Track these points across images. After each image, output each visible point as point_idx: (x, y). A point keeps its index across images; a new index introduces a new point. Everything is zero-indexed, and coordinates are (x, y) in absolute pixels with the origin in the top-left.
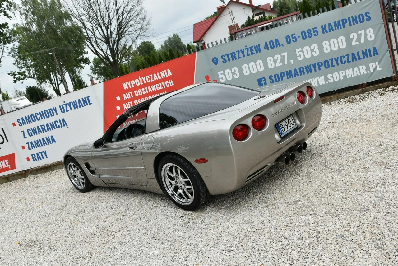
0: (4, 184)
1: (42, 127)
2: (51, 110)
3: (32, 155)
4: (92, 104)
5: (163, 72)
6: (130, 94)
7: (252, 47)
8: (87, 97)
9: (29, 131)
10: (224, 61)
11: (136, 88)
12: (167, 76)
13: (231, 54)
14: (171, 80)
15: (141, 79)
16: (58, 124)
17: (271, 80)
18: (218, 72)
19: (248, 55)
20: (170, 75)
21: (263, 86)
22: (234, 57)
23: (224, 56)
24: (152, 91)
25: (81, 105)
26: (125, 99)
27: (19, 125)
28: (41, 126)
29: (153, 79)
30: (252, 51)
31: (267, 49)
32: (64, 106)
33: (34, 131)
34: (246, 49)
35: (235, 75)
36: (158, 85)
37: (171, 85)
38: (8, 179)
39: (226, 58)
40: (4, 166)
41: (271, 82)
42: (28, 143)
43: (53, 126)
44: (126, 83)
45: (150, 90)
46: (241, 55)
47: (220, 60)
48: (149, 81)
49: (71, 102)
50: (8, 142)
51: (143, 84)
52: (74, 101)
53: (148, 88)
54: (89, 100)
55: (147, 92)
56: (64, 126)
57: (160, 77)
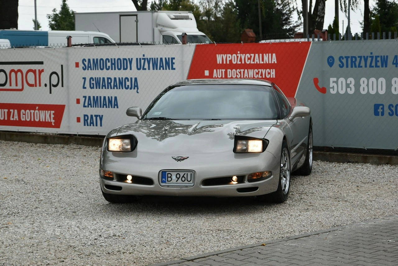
0: (38, 145)
1: (108, 81)
2: (125, 61)
3: (85, 116)
4: (174, 69)
5: (267, 54)
6: (222, 72)
7: (378, 57)
8: (171, 58)
9: (92, 80)
10: (341, 65)
11: (231, 66)
12: (270, 62)
13: (352, 57)
14: (274, 70)
15: (239, 55)
16: (128, 83)
17: (390, 111)
18: (331, 78)
19: (371, 66)
20: (274, 62)
21: (379, 115)
22: (353, 64)
23: (343, 59)
24: (248, 77)
25: (162, 66)
26: (214, 77)
27: (83, 67)
28: (108, 79)
29: (254, 61)
30: (377, 61)
31: (395, 65)
32: (142, 61)
33: (97, 83)
34: (370, 57)
35: (350, 89)
36: (257, 72)
37: (272, 77)
38: (46, 139)
39: (344, 61)
40: (48, 119)
41: (389, 113)
42: (85, 97)
43: (121, 84)
44: (221, 55)
45: (246, 75)
46: (363, 64)
47: (337, 62)
48: (248, 62)
49: (151, 57)
50: (62, 86)
51: (240, 63)
52: (155, 58)
53: (244, 70)
54: (173, 63)
56: (134, 89)
57: (262, 61)
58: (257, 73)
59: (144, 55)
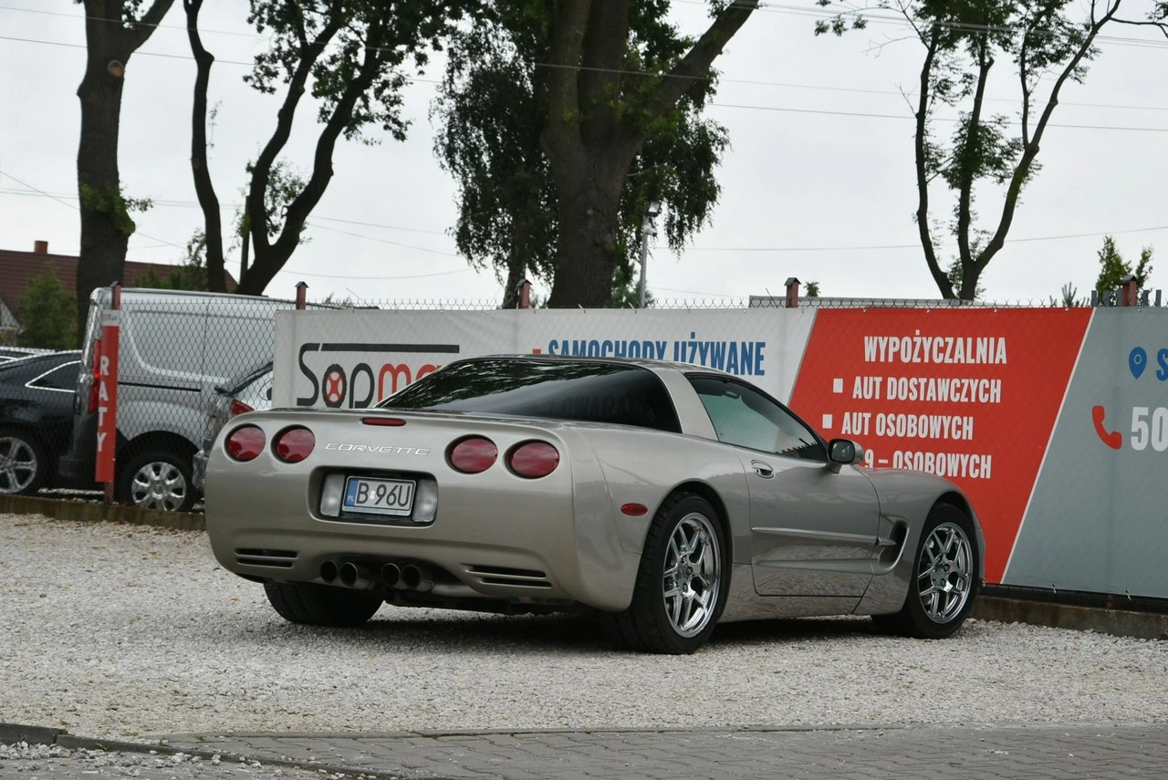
2: (648, 348)
4: (762, 373)
5: (985, 339)
6: (874, 383)
8: (757, 344)
10: (1163, 373)
11: (897, 368)
12: (991, 361)
14: (999, 382)
15: (918, 340)
20: (1001, 360)
23: (1167, 355)
24: (934, 399)
25: (732, 365)
26: (854, 396)
29: (952, 356)
32: (689, 350)
36: (958, 385)
37: (992, 400)
44: (876, 338)
45: (931, 395)
47: (1152, 366)
48: (937, 361)
49: (710, 341)
51: (919, 360)
52: (718, 343)
53: (928, 381)
54: (760, 358)
55: (922, 398)
57: (972, 358)
58: (959, 390)
59: (693, 335)
